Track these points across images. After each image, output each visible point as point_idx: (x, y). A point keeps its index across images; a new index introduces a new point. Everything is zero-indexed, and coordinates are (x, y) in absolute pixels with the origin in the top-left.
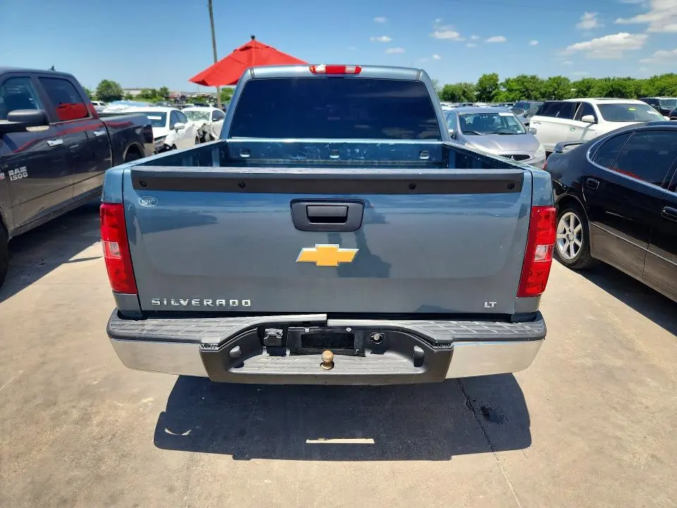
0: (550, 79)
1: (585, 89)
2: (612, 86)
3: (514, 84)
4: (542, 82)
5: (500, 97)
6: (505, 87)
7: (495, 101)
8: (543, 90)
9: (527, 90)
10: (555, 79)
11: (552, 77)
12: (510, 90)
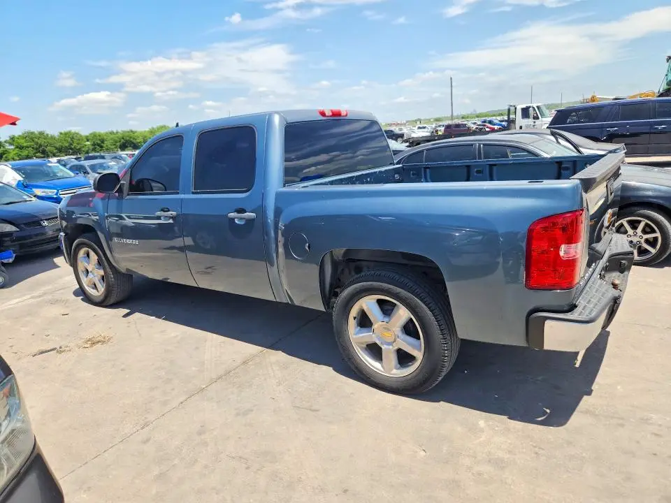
0: (61, 133)
1: (99, 142)
2: (123, 138)
3: (23, 141)
4: (53, 138)
5: (11, 155)
6: (11, 144)
7: (6, 161)
8: (58, 145)
9: (40, 146)
10: (66, 134)
11: (63, 132)
12: (21, 148)
